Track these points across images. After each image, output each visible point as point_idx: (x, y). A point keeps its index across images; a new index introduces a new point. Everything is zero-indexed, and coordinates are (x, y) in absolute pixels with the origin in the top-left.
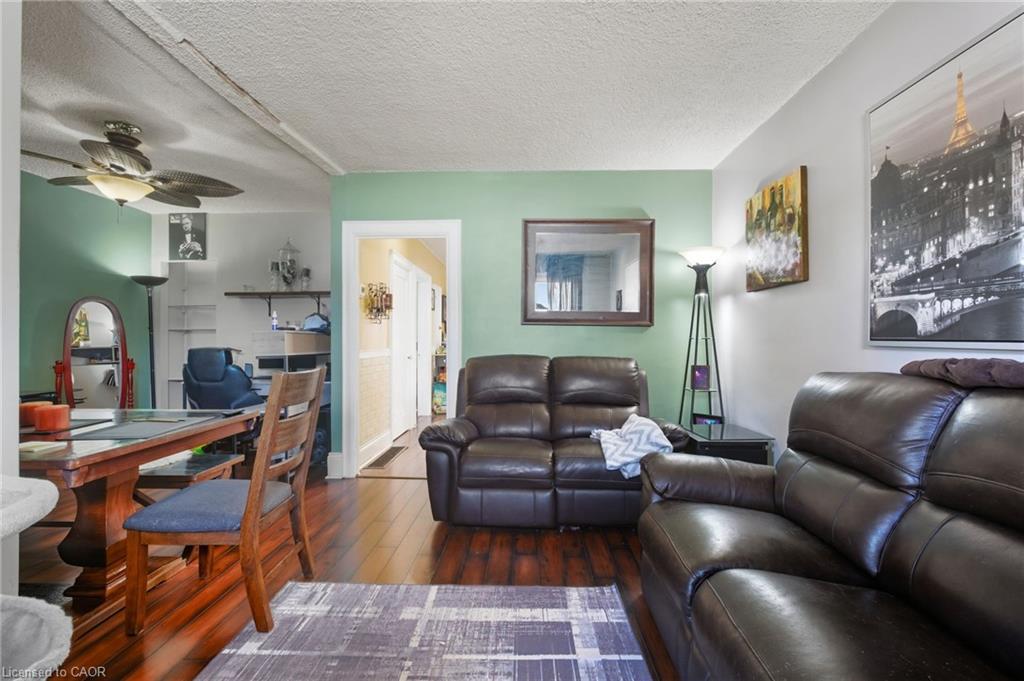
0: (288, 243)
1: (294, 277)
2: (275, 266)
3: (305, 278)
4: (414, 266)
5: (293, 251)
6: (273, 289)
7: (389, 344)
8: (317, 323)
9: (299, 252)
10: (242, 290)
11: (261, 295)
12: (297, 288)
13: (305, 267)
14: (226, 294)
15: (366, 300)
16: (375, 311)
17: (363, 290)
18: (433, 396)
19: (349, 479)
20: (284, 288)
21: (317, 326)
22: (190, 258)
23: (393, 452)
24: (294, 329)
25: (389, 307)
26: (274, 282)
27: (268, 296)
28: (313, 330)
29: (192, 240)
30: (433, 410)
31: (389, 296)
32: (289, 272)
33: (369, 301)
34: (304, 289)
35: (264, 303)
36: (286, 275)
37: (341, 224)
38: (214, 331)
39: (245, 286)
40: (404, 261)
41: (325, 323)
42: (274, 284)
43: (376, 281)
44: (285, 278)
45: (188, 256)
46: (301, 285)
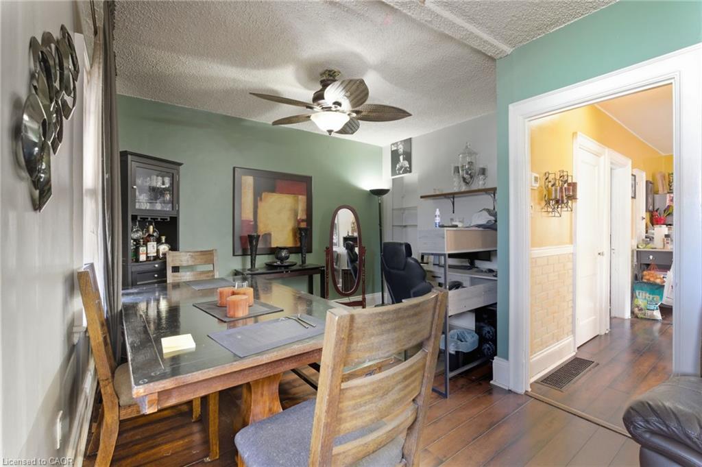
0: (467, 147)
1: (471, 177)
2: (457, 169)
3: (481, 177)
4: (607, 150)
5: (471, 153)
6: (456, 190)
7: (572, 240)
8: (484, 219)
9: (476, 154)
10: (432, 193)
11: (446, 196)
12: (474, 187)
13: (482, 166)
14: (422, 197)
15: (540, 192)
16: (552, 203)
17: (536, 179)
18: (633, 297)
19: (515, 393)
20: (464, 188)
21: (483, 222)
22: (403, 173)
23: (576, 366)
24: (456, 226)
25: (573, 197)
26: (456, 184)
27: (452, 196)
28: (479, 226)
29: (404, 160)
30: (632, 312)
31: (573, 186)
32: (467, 173)
33: (545, 192)
34: (480, 187)
35: (449, 202)
36: (465, 176)
37: (508, 107)
38: (416, 226)
39: (434, 189)
40: (593, 145)
41: (493, 218)
42: (456, 186)
43: (554, 169)
44: (464, 179)
45: (401, 172)
46: (479, 184)
